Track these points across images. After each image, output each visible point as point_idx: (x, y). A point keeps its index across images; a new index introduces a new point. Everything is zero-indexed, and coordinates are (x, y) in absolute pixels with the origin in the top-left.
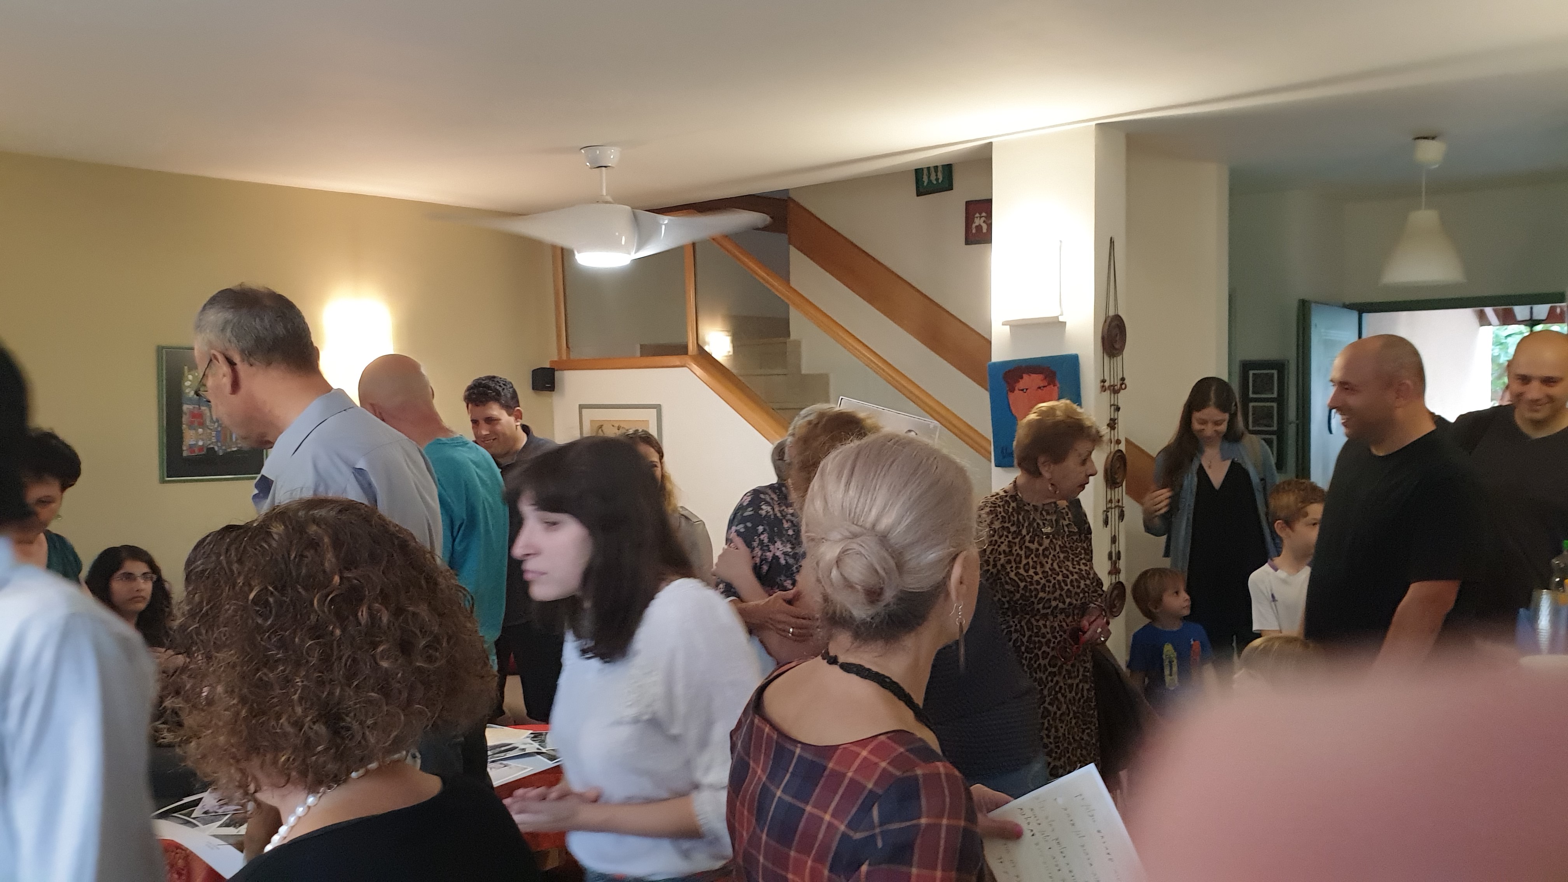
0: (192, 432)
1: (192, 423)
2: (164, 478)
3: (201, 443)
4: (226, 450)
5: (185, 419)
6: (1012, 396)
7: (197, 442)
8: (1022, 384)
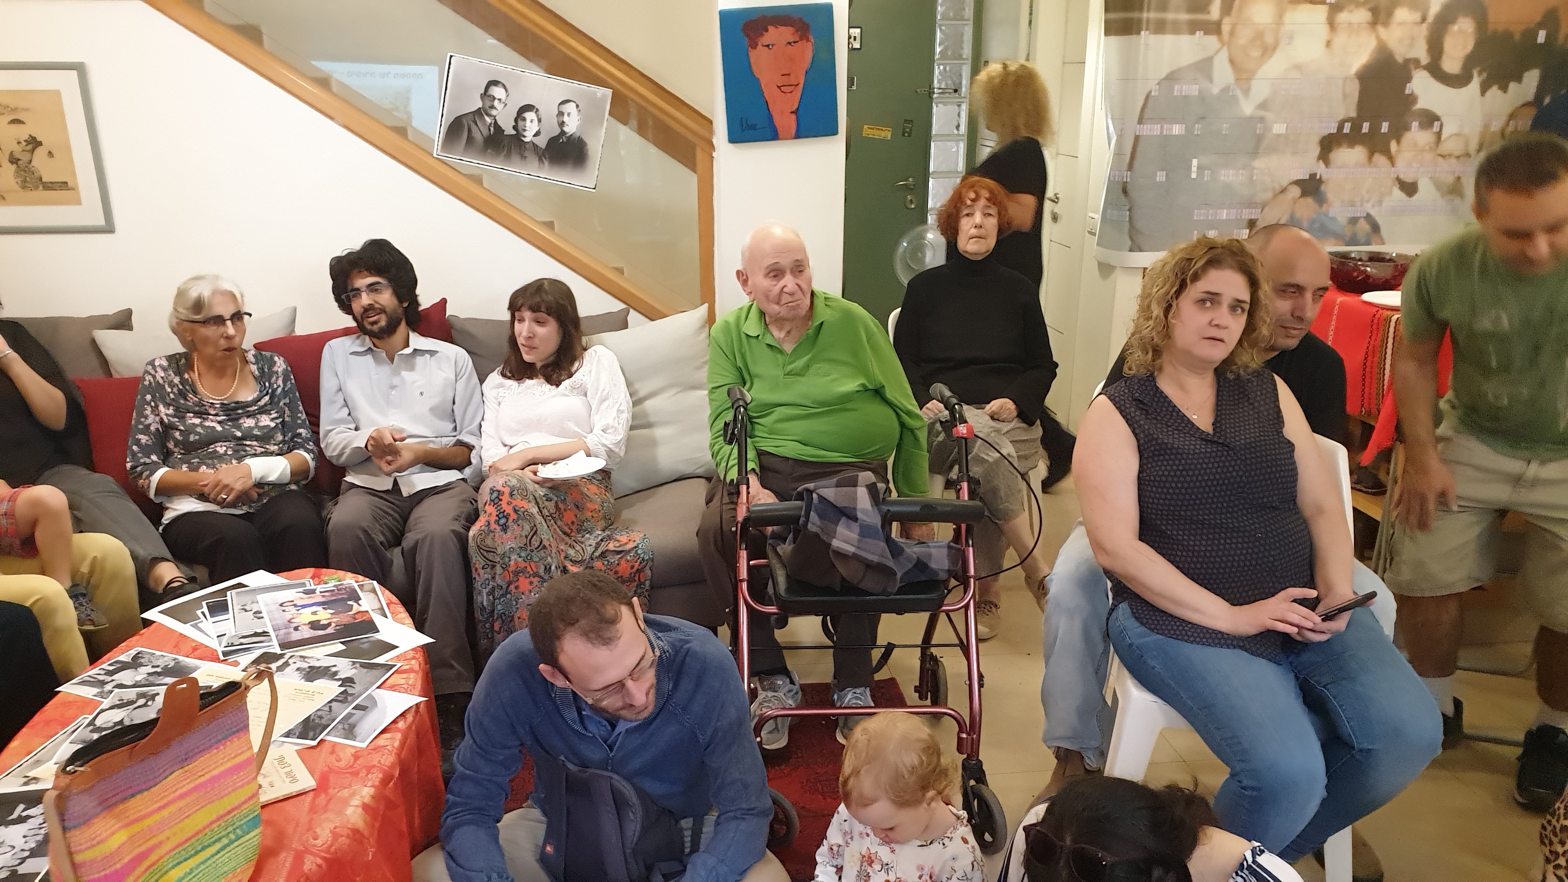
6: (753, 54)
8: (766, 39)
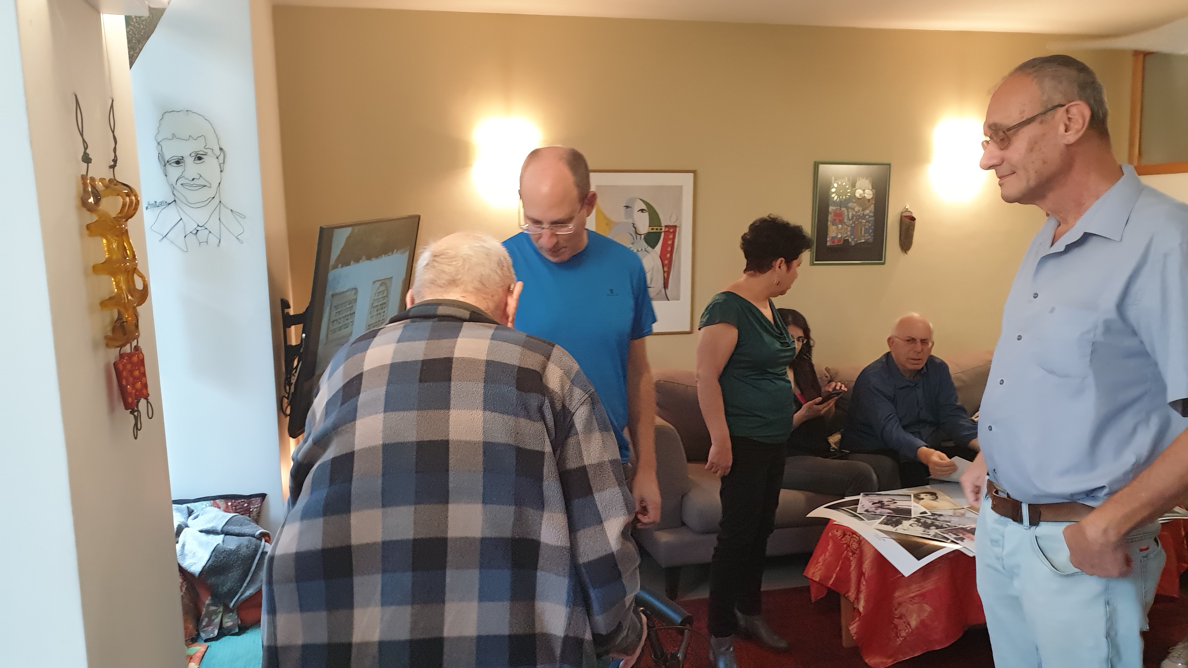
0: (834, 227)
1: (835, 220)
2: (813, 262)
3: (839, 236)
4: (857, 241)
5: (830, 217)
7: (837, 234)
